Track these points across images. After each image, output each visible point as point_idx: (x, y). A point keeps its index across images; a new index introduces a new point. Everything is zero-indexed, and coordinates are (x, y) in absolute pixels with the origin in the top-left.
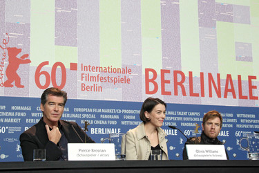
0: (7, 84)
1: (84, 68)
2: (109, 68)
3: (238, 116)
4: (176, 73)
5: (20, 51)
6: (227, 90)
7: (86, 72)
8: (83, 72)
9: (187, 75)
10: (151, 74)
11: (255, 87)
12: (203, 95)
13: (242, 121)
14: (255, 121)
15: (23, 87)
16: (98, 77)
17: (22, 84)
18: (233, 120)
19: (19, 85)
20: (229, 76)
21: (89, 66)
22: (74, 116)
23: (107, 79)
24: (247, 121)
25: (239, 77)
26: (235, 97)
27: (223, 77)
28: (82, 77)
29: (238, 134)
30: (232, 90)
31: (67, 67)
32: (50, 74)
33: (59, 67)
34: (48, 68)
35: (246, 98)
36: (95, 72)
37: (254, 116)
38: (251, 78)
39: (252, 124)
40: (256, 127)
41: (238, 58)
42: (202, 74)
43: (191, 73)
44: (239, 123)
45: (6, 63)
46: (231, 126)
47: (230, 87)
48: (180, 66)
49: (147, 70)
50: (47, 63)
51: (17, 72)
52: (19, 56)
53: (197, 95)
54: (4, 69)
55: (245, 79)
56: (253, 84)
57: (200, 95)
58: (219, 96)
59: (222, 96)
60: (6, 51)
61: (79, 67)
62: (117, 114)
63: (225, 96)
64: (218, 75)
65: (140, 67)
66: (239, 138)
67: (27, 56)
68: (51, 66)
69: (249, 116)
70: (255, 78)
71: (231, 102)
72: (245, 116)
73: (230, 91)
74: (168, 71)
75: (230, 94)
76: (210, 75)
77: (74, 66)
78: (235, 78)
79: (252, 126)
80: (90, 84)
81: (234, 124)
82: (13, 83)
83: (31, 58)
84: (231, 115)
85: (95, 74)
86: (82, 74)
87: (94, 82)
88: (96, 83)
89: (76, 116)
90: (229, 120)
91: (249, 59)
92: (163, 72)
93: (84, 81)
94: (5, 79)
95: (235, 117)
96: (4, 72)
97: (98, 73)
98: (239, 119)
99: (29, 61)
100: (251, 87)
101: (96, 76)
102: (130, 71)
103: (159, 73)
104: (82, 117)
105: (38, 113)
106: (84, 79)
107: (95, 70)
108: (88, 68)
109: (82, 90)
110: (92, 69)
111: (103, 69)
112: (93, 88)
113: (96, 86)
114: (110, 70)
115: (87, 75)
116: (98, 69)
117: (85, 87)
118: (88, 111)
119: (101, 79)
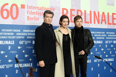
1: (29, 7)
2: (42, 7)
3: (107, 33)
4: (78, 11)
6: (102, 20)
7: (30, 10)
8: (28, 10)
9: (83, 12)
10: (65, 11)
11: (115, 19)
12: (91, 23)
13: (109, 36)
14: (114, 36)
16: (37, 12)
18: (104, 35)
20: (103, 13)
21: (32, 6)
22: (23, 34)
23: (41, 13)
24: (111, 36)
25: (108, 13)
26: (106, 24)
27: (101, 14)
28: (28, 13)
29: (106, 42)
30: (105, 20)
31: (19, 6)
32: (9, 10)
33: (14, 7)
34: (8, 7)
35: (111, 24)
36: (35, 10)
37: (114, 33)
38: (113, 14)
39: (113, 37)
40: (115, 38)
41: (108, 4)
42: (91, 12)
43: (85, 11)
44: (107, 36)
46: (104, 38)
47: (104, 19)
48: (80, 7)
49: (63, 9)
50: (7, 4)
53: (88, 23)
55: (111, 14)
56: (114, 17)
57: (90, 23)
58: (99, 23)
59: (100, 23)
61: (26, 7)
63: (101, 23)
64: (99, 12)
65: (60, 7)
66: (107, 44)
68: (10, 6)
69: (112, 33)
70: (115, 14)
71: (104, 26)
72: (110, 33)
73: (104, 20)
74: (74, 10)
75: (104, 22)
76: (94, 12)
77: (23, 6)
78: (106, 14)
79: (113, 38)
80: (32, 16)
81: (105, 37)
84: (104, 33)
85: (35, 11)
86: (28, 11)
87: (34, 15)
88: (36, 16)
89: (25, 34)
90: (103, 35)
91: (113, 5)
92: (71, 10)
93: (29, 15)
95: (105, 34)
97: (37, 10)
98: (107, 35)
100: (113, 19)
101: (36, 12)
102: (54, 9)
103: (69, 11)
104: (28, 34)
105: (3, 33)
106: (29, 13)
107: (35, 9)
108: (31, 7)
109: (28, 20)
110: (33, 8)
111: (40, 8)
112: (34, 19)
113: (35, 17)
114: (43, 9)
115: (30, 11)
116: (37, 8)
117: (30, 18)
118: (31, 31)
119: (38, 14)
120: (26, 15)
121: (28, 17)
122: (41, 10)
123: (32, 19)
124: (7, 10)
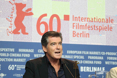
0: (15, 32)
1: (75, 19)
2: (95, 18)
5: (25, 5)
7: (76, 22)
8: (74, 22)
15: (27, 34)
16: (86, 26)
17: (26, 32)
19: (24, 32)
21: (79, 17)
22: (67, 57)
23: (93, 27)
28: (73, 26)
31: (62, 18)
32: (48, 23)
33: (55, 18)
34: (46, 19)
36: (84, 22)
45: (15, 15)
50: (45, 15)
51: (23, 22)
52: (24, 10)
54: (13, 20)
60: (15, 6)
61: (71, 18)
62: (101, 56)
67: (30, 9)
68: (49, 17)
77: (67, 18)
80: (80, 31)
82: (20, 31)
83: (33, 11)
85: (84, 23)
86: (73, 24)
87: (83, 30)
88: (85, 30)
89: (69, 57)
93: (75, 29)
94: (14, 27)
96: (13, 22)
97: (86, 22)
99: (31, 14)
101: (85, 25)
102: (112, 20)
104: (73, 57)
105: (39, 55)
106: (75, 27)
107: (84, 20)
108: (78, 19)
109: (73, 36)
110: (81, 19)
111: (90, 19)
112: (82, 35)
113: (84, 33)
114: (96, 21)
115: (77, 25)
116: (86, 19)
117: (76, 34)
118: (79, 53)
119: (88, 28)
120: (71, 29)
121: (74, 33)
122: (93, 21)
123: (79, 36)
124: (45, 23)
